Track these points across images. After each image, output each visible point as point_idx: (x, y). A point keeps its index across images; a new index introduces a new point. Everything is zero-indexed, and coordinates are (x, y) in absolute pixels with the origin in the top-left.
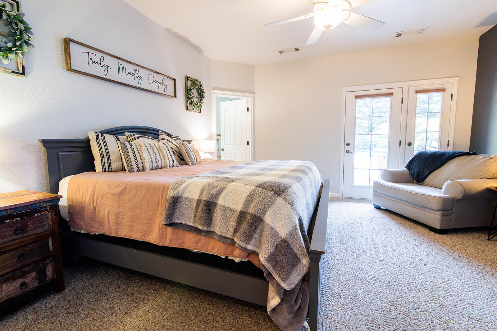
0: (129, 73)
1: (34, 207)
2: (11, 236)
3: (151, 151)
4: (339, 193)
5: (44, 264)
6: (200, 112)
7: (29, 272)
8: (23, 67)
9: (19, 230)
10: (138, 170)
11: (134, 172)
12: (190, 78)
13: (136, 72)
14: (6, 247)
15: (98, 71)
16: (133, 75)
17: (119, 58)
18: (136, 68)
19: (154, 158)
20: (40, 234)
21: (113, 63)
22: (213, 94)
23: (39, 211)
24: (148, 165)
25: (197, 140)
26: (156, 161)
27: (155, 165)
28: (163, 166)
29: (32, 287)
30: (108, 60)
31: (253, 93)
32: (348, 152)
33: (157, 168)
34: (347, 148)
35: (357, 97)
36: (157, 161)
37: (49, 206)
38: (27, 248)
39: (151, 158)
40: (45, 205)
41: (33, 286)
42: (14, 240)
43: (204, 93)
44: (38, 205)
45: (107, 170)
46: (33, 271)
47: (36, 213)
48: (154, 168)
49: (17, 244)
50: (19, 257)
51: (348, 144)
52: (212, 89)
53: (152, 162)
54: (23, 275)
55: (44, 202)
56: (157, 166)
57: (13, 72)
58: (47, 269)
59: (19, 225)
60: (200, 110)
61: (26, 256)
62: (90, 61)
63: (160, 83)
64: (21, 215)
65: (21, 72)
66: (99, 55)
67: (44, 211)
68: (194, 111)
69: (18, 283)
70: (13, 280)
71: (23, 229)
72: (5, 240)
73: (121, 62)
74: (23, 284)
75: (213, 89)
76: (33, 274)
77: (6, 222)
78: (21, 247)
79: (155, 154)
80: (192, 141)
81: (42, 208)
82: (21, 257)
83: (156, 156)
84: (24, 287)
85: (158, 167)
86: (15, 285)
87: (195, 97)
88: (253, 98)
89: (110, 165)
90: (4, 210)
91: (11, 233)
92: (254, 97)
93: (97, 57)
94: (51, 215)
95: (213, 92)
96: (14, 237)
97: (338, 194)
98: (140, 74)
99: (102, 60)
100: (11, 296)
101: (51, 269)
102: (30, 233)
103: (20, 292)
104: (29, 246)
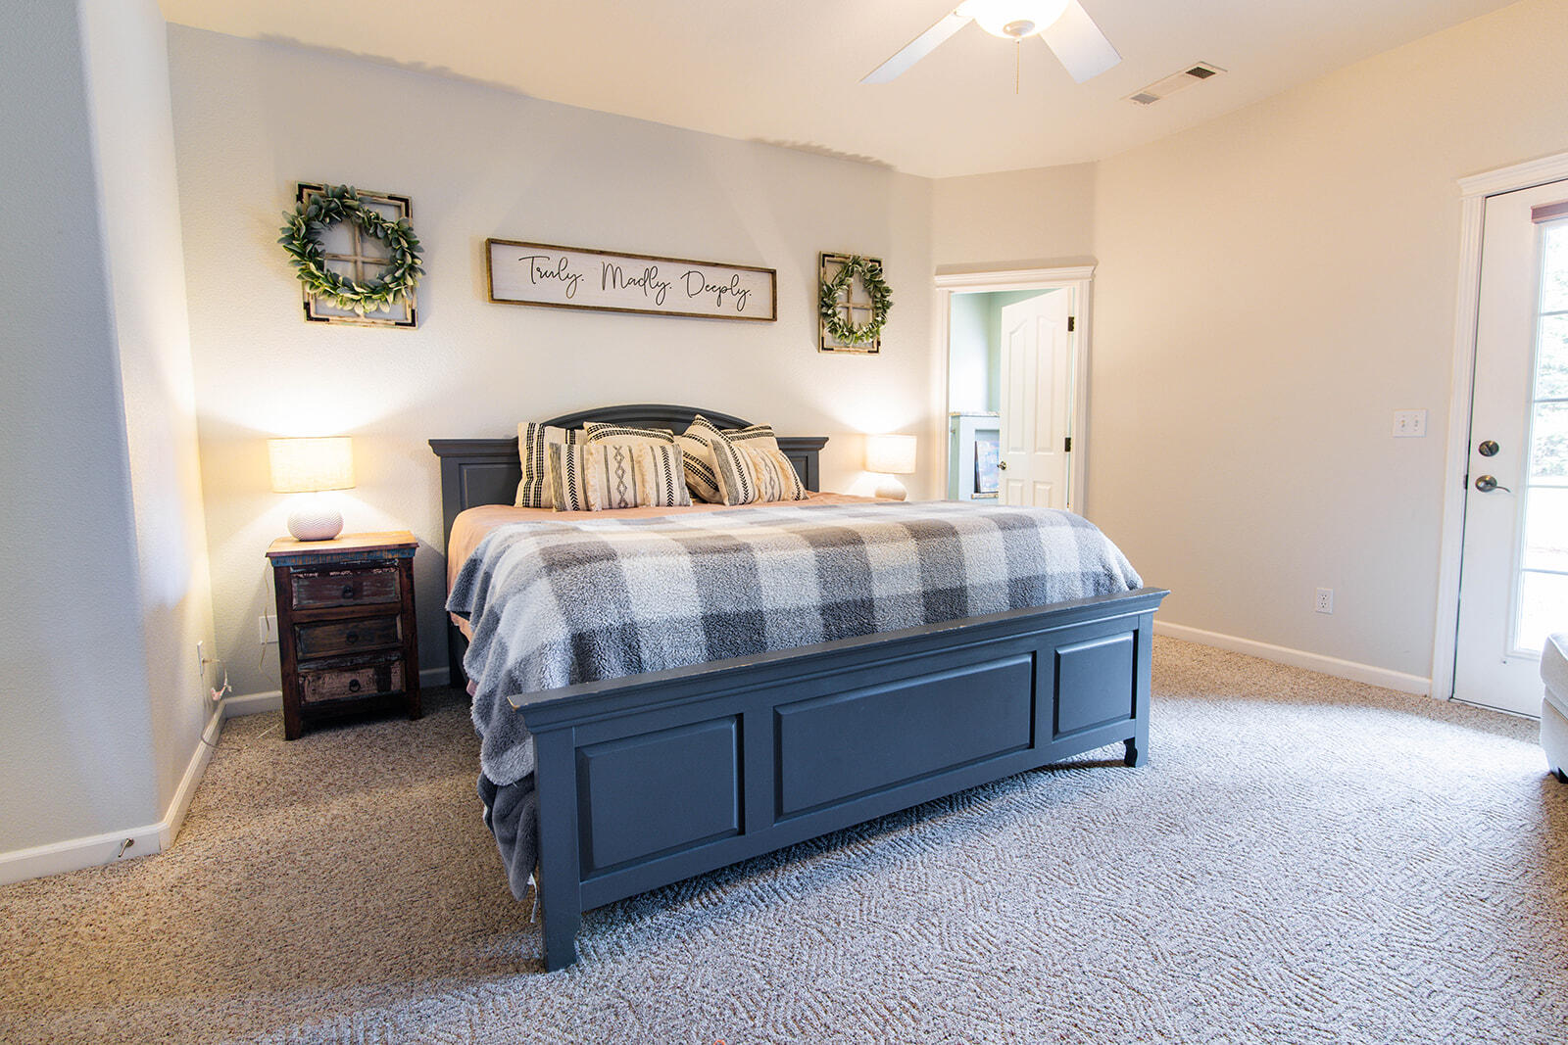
0: (632, 281)
1: (373, 556)
2: (338, 598)
3: (613, 465)
4: (1429, 676)
5: (386, 660)
6: (877, 352)
7: (364, 666)
8: (413, 311)
9: (350, 591)
10: (576, 508)
11: (565, 510)
12: (833, 256)
13: (649, 276)
14: (332, 614)
15: (554, 291)
16: (642, 282)
17: (602, 253)
18: (650, 264)
19: (614, 481)
20: (381, 606)
21: (589, 268)
22: (937, 289)
23: (381, 567)
24: (596, 498)
25: (863, 435)
26: (618, 489)
27: (616, 498)
28: (639, 501)
29: (366, 693)
30: (577, 263)
31: (1090, 261)
32: (1488, 484)
33: (624, 505)
34: (1483, 466)
35: (1540, 213)
36: (622, 488)
37: (399, 559)
38: (361, 625)
39: (608, 481)
40: (390, 557)
41: (370, 692)
42: (341, 606)
43: (888, 291)
44: (378, 554)
45: (531, 503)
46: (371, 667)
47: (375, 568)
48: (615, 504)
49: (347, 614)
50: (349, 636)
51: (1489, 449)
52: (934, 270)
53: (609, 492)
54: (355, 668)
55: (389, 551)
56: (622, 500)
57: (397, 324)
58: (393, 670)
59: (350, 583)
60: (875, 346)
61: (360, 638)
62: (537, 274)
63: (722, 291)
64: (353, 568)
65: (410, 321)
66: (556, 255)
67: (388, 567)
68: (849, 351)
69: (347, 678)
70: (341, 671)
71: (354, 592)
72: (329, 603)
73: (608, 260)
74: (354, 683)
75: (936, 275)
76: (371, 672)
77: (332, 574)
78: (353, 620)
79: (620, 472)
80: (827, 439)
81: (386, 560)
82: (352, 637)
83: (621, 478)
84: (355, 689)
85: (626, 504)
86: (343, 680)
87: (854, 308)
88: (1086, 282)
89: (538, 494)
90: (328, 555)
91: (338, 593)
92: (1093, 275)
93: (551, 261)
94: (400, 576)
95: (939, 283)
96: (342, 601)
97: (1428, 681)
98: (660, 279)
99: (563, 265)
100: (337, 697)
101: (398, 672)
102: (366, 600)
103: (349, 696)
104: (366, 623)
